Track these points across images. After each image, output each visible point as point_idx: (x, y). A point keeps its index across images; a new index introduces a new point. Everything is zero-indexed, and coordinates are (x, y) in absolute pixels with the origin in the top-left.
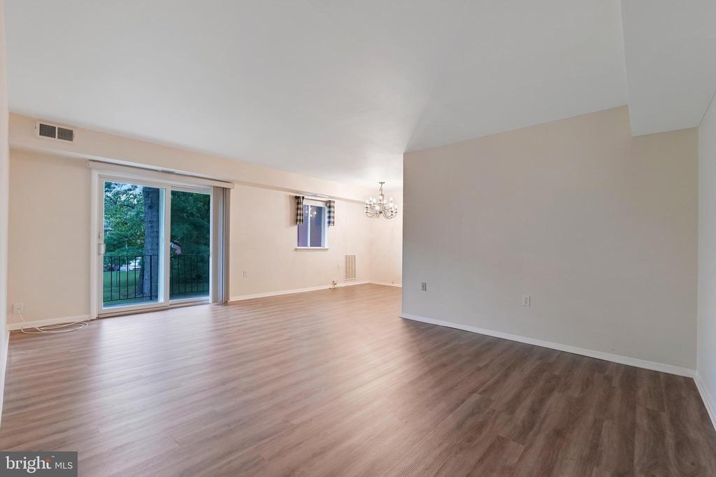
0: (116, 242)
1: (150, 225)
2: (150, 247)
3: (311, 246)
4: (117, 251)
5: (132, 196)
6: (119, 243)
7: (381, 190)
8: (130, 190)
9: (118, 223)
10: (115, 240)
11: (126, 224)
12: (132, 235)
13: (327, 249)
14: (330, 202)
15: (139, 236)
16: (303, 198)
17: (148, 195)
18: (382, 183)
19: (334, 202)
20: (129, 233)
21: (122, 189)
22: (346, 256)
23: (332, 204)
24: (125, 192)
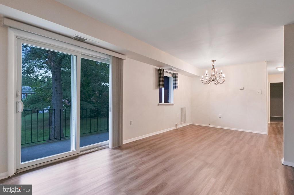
0: (36, 99)
1: (55, 90)
2: (55, 102)
3: (164, 102)
4: (37, 104)
5: (44, 77)
6: (38, 100)
7: (213, 65)
8: (44, 74)
9: (38, 90)
10: (36, 98)
11: (42, 90)
12: (45, 96)
13: (173, 104)
14: (175, 74)
15: (49, 96)
16: (164, 70)
17: (55, 73)
18: (213, 61)
19: (178, 74)
20: (43, 95)
21: (40, 73)
22: (182, 108)
23: (177, 75)
24: (41, 75)
